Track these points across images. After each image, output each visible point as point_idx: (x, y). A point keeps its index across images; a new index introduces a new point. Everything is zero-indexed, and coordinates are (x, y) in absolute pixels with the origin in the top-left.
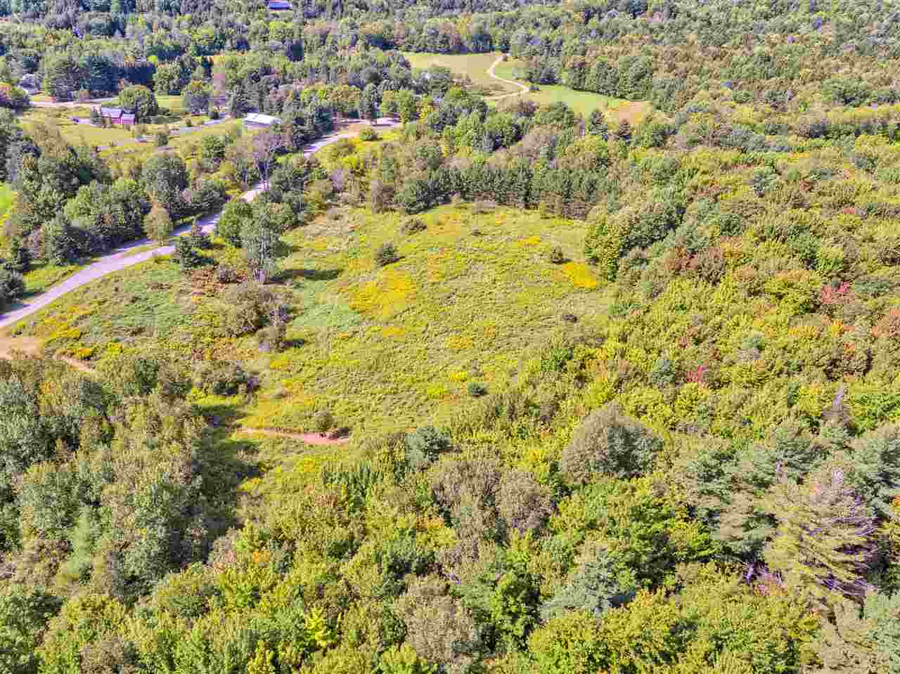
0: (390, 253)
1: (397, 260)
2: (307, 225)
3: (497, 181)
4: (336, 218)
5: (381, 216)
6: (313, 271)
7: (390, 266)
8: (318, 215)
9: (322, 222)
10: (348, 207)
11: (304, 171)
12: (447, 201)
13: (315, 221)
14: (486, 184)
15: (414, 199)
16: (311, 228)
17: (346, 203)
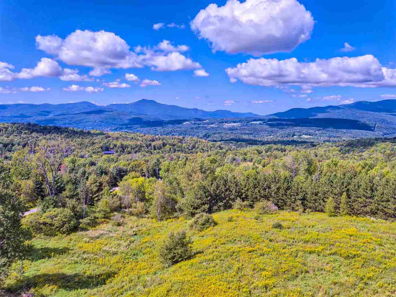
0: (183, 245)
1: (189, 258)
2: (88, 230)
3: (274, 187)
4: (119, 225)
5: (165, 222)
6: (76, 275)
7: (183, 264)
8: (102, 223)
9: (104, 228)
10: (134, 218)
11: (95, 189)
12: (228, 207)
13: (97, 227)
14: (265, 189)
15: (199, 201)
16: (92, 232)
17: (131, 214)
